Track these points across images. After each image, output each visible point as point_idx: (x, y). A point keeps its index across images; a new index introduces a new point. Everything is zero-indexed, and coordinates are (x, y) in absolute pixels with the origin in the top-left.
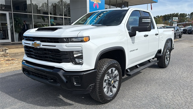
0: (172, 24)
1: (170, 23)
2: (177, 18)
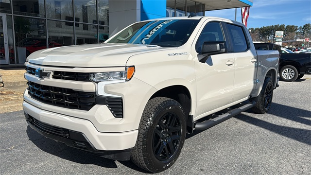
0: (275, 42)
1: (271, 40)
2: (282, 32)
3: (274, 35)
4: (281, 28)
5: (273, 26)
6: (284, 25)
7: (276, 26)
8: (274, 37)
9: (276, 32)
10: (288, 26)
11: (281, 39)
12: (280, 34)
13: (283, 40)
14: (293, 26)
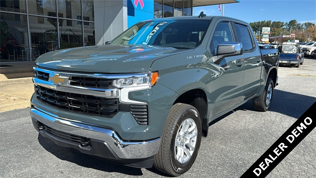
0: (261, 38)
1: (258, 36)
2: (269, 28)
3: (261, 31)
4: (267, 25)
5: (259, 22)
6: (270, 21)
7: (262, 22)
8: (261, 33)
9: (263, 28)
10: (274, 22)
11: (267, 35)
12: (266, 30)
13: (269, 37)
14: (279, 22)
